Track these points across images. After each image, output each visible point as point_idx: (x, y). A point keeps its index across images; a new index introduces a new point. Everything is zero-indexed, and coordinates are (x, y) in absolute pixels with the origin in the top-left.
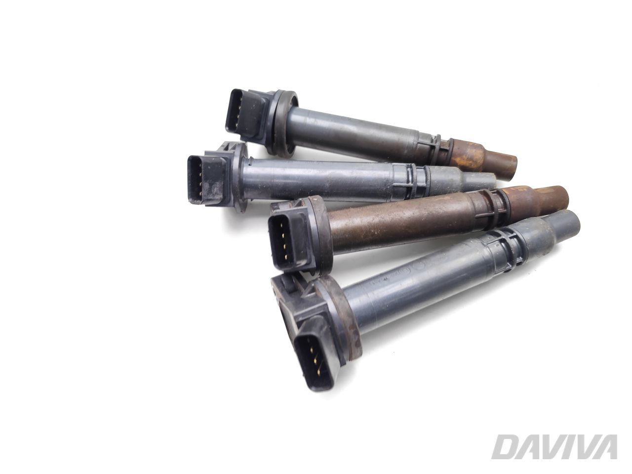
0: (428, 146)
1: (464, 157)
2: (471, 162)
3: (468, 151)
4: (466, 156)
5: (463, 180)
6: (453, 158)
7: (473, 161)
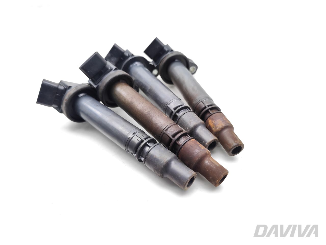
0: (204, 106)
1: (214, 121)
2: (214, 126)
3: (218, 120)
4: (215, 121)
5: (195, 127)
6: (209, 119)
7: (215, 126)
